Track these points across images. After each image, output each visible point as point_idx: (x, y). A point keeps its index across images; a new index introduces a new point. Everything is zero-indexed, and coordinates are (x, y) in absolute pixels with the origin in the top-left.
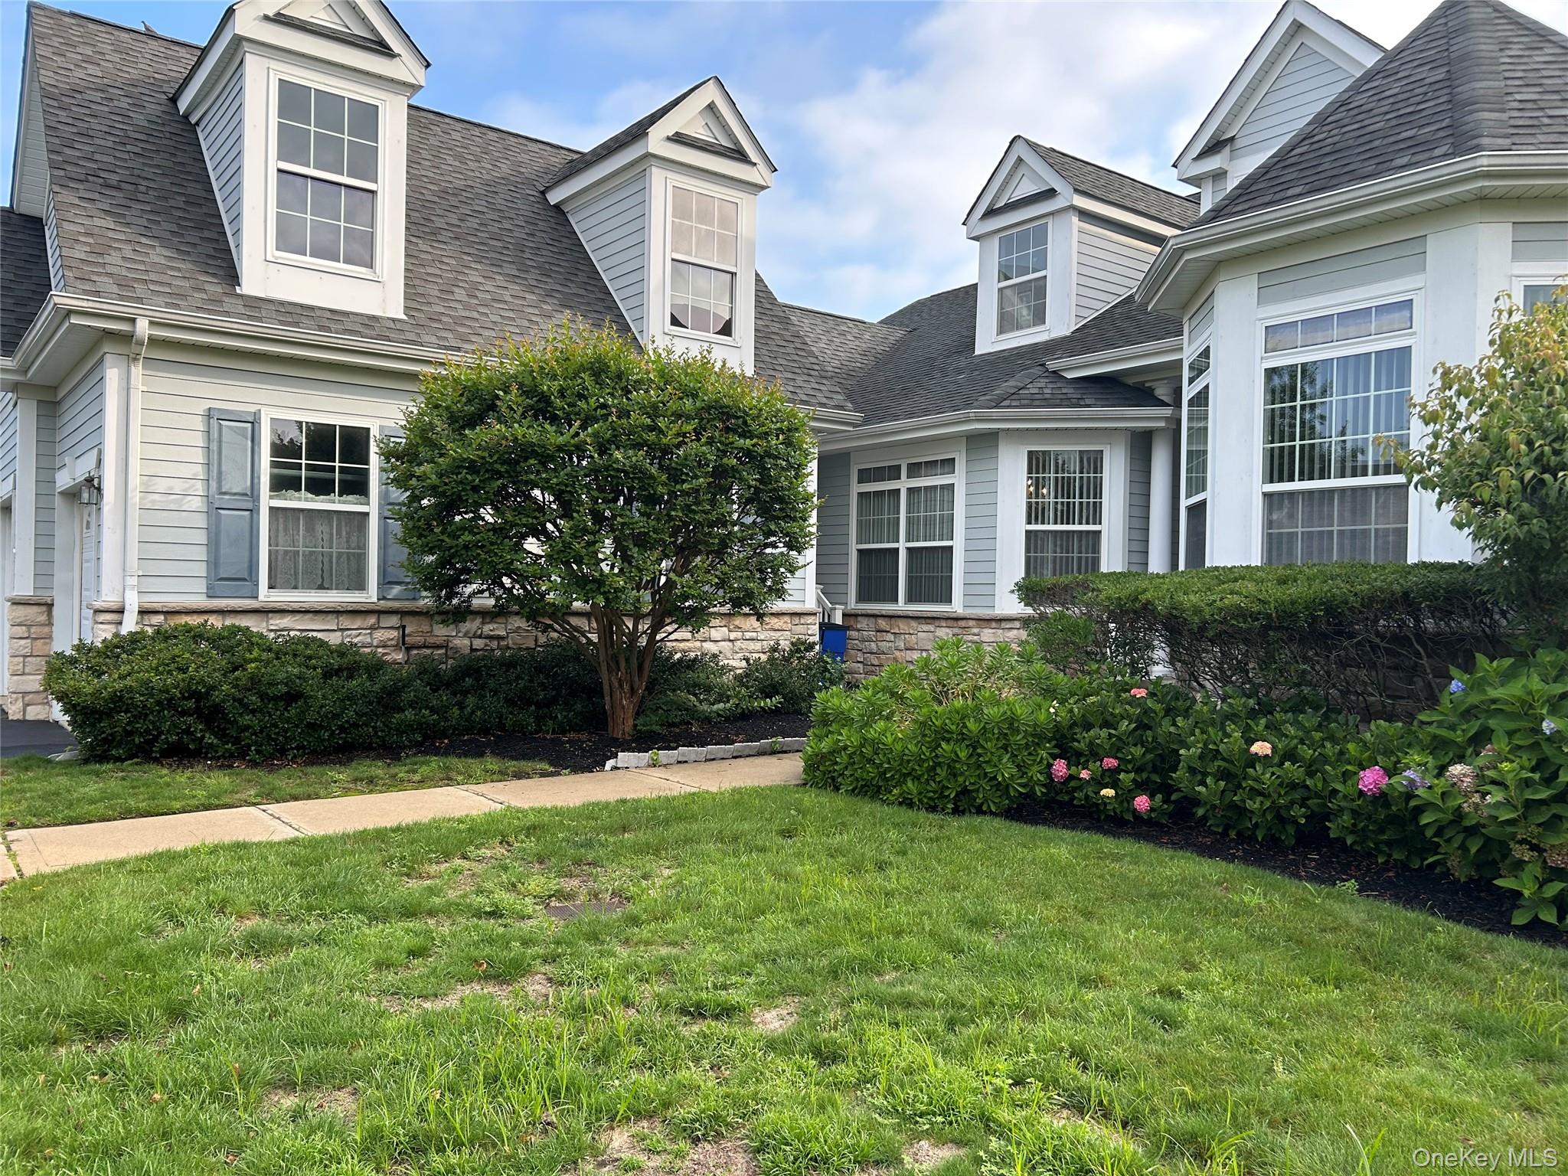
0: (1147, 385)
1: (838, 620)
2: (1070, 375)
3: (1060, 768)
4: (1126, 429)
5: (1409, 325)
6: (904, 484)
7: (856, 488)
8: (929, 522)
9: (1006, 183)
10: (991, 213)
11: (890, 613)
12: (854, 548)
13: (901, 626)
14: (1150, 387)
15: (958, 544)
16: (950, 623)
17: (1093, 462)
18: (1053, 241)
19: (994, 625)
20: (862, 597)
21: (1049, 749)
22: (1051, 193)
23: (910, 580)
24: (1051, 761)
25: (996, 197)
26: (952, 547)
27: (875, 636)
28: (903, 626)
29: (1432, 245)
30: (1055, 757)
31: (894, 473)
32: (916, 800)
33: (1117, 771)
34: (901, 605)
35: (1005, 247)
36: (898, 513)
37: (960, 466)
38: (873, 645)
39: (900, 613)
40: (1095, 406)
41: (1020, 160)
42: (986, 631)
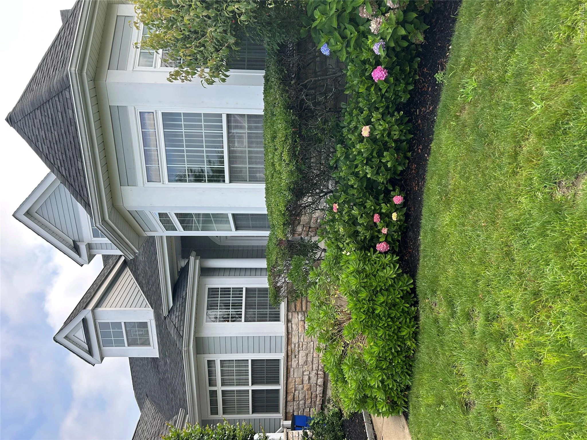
0: (179, 270)
1: (289, 423)
2: (171, 304)
3: (381, 247)
4: (199, 278)
5: (152, 114)
6: (219, 388)
7: (220, 415)
8: (239, 373)
9: (76, 344)
10: (90, 352)
11: (285, 393)
12: (251, 416)
13: (291, 387)
14: (181, 269)
15: (250, 357)
16: (289, 360)
17: (213, 292)
18: (108, 319)
19: (290, 336)
20: (277, 411)
21: (371, 254)
22: (84, 321)
23: (268, 383)
24: (378, 252)
25: (83, 349)
26: (252, 360)
27: (297, 401)
28: (291, 386)
29: (114, 103)
30: (375, 251)
31: (213, 393)
32: (413, 329)
33: (380, 214)
34: (281, 387)
35: (109, 344)
36: (233, 391)
37: (211, 357)
38: (301, 402)
39: (285, 387)
40: (186, 291)
41: (66, 337)
42: (293, 340)
